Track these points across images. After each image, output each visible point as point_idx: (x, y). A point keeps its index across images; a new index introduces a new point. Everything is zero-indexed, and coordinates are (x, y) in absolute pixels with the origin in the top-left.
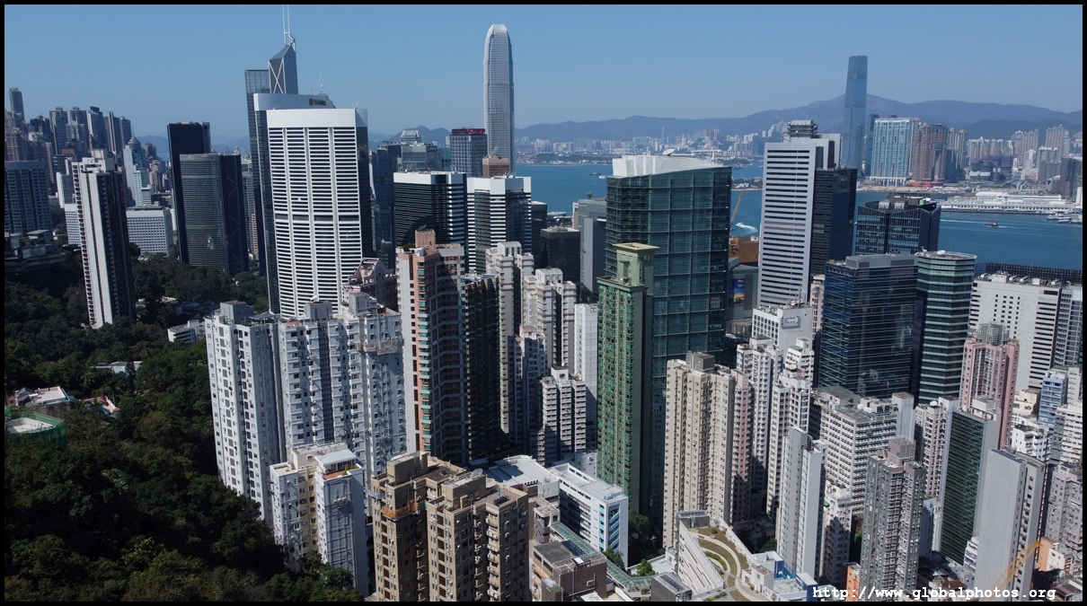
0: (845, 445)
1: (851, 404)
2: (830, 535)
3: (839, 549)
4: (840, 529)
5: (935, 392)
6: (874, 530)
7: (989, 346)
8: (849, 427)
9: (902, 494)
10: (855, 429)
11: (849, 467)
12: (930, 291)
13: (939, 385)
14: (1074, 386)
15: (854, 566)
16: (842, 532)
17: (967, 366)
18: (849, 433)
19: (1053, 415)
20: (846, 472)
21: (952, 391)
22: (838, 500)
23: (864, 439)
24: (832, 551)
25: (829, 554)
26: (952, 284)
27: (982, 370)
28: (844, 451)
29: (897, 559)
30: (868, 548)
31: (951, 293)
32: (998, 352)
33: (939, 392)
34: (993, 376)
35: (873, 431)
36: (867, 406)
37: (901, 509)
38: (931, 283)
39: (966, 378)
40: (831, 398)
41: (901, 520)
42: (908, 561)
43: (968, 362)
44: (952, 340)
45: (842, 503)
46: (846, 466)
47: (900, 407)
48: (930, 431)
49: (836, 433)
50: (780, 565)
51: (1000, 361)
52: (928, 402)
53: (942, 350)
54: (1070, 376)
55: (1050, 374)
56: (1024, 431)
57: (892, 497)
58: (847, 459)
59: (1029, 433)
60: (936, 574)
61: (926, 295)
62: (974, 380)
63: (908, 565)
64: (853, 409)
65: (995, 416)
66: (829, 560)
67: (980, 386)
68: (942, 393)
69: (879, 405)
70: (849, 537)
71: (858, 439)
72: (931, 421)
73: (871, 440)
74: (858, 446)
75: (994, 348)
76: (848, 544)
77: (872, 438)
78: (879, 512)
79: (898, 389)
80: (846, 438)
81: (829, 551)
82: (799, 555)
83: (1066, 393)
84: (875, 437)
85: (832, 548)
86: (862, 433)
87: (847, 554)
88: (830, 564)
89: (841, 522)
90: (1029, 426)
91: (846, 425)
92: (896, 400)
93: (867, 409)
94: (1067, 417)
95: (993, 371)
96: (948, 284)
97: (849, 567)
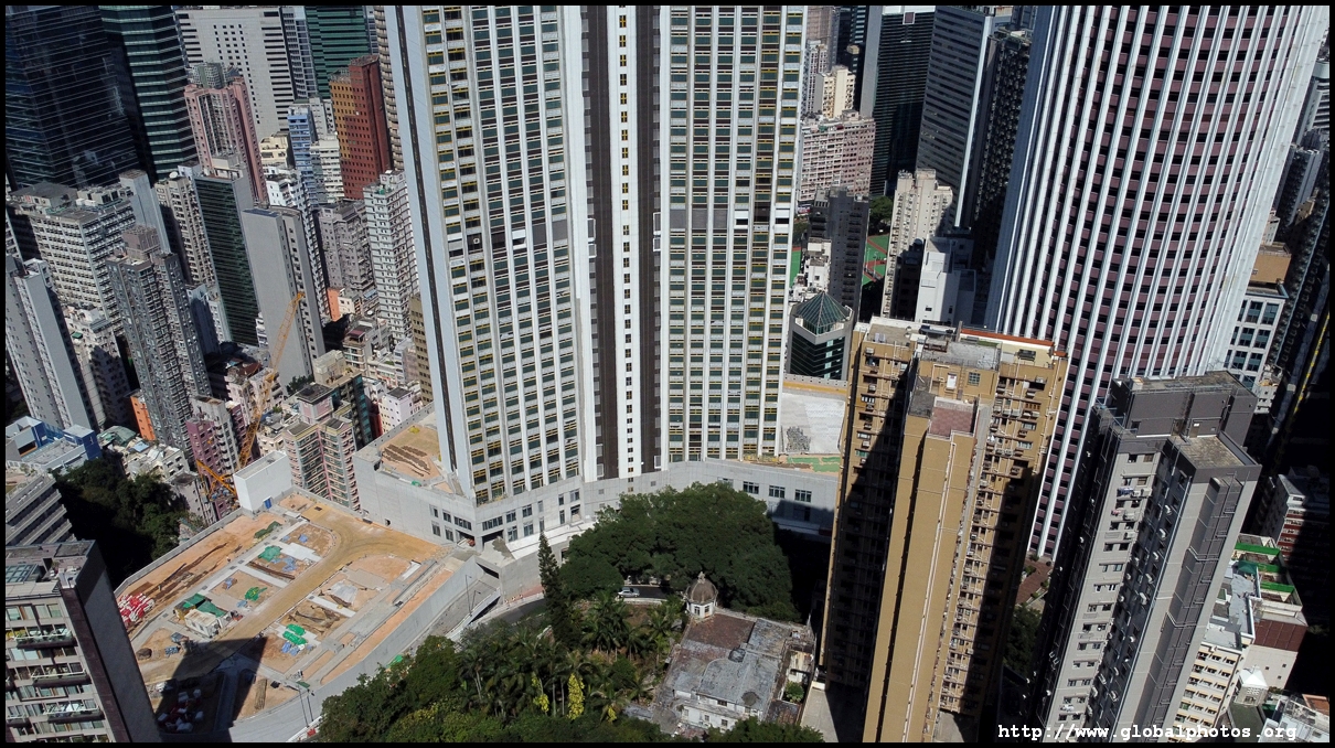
0: (77, 255)
1: (68, 202)
2: (97, 369)
3: (114, 382)
4: (107, 359)
5: (173, 160)
6: (143, 344)
7: (213, 91)
8: (74, 231)
9: (160, 292)
10: (80, 231)
11: (92, 281)
12: (124, 33)
13: (175, 151)
14: (319, 119)
15: (137, 394)
16: (111, 360)
17: (196, 121)
18: (76, 240)
19: (308, 155)
20: (90, 288)
21: (190, 156)
22: (91, 325)
23: (99, 240)
24: (106, 387)
25: (105, 393)
26: (149, 19)
27: (214, 122)
28: (79, 263)
29: (179, 367)
30: (143, 367)
31: (151, 31)
32: (224, 96)
33: (177, 160)
34: (228, 127)
35: (107, 228)
36: (88, 199)
37: (164, 309)
38: (122, 21)
39: (199, 135)
40: (37, 201)
41: (169, 321)
42: (192, 364)
43: (195, 115)
44: (172, 91)
45: (96, 327)
46: (88, 280)
47: (133, 190)
48: (181, 210)
49: (60, 244)
50: (40, 429)
51: (230, 106)
52: (167, 175)
53: (165, 107)
54: (314, 108)
55: (293, 111)
56: (277, 181)
57: (149, 299)
58: (86, 272)
59: (282, 182)
60: (229, 365)
61: (122, 38)
62: (209, 136)
63: (193, 368)
64: (71, 207)
65: (241, 172)
66: (107, 399)
67: (218, 141)
68: (181, 159)
69: (104, 193)
70: (121, 363)
71: (92, 244)
72: (178, 197)
73: (108, 240)
74: (94, 252)
75: (218, 92)
76: (124, 373)
77: (109, 236)
78: (141, 322)
79: (125, 168)
80: (74, 247)
81: (102, 389)
82: (60, 408)
83: (315, 128)
84: (112, 235)
85: (105, 384)
86: (93, 234)
87: (126, 384)
88: (109, 403)
89: (105, 350)
90: (280, 175)
91: (69, 231)
92: (126, 182)
93: (88, 203)
94: (322, 155)
95: (225, 120)
96: (144, 19)
97: (132, 398)
